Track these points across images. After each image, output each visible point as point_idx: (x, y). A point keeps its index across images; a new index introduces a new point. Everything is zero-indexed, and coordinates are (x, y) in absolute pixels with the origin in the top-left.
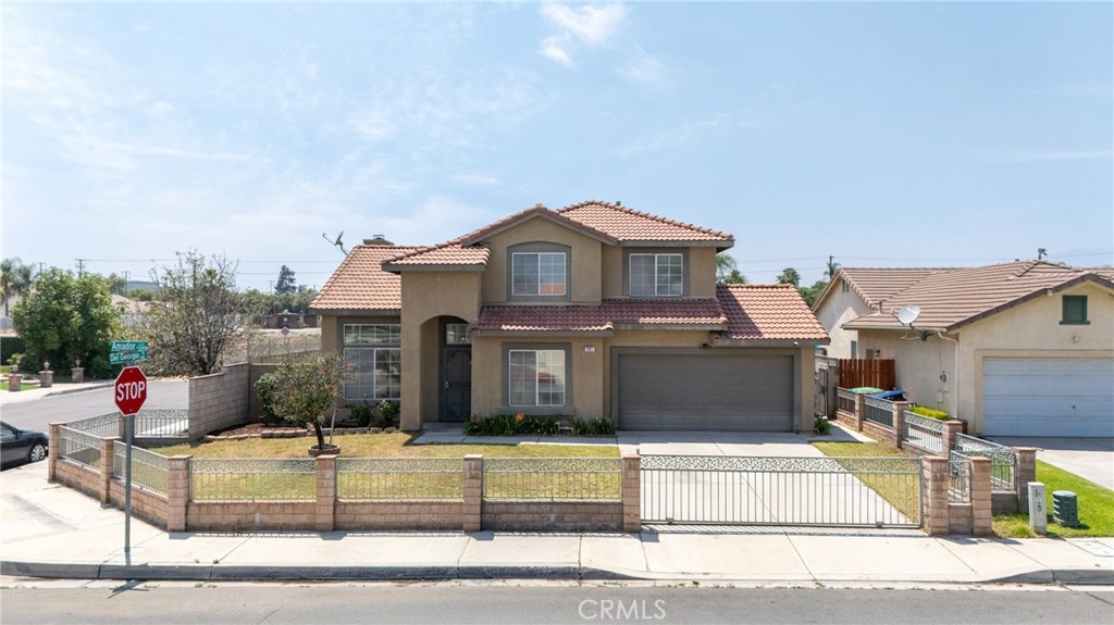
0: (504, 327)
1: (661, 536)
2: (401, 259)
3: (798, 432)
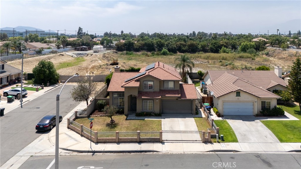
0: (142, 97)
1: (165, 143)
2: (124, 85)
3: (193, 114)
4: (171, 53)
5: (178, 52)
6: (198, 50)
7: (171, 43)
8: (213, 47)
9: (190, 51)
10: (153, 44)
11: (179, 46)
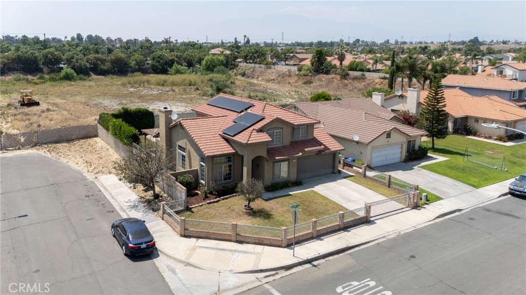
0: (277, 158)
1: (375, 221)
3: (335, 173)
4: (81, 76)
5: (91, 73)
6: (130, 69)
7: (75, 56)
8: (157, 64)
9: (115, 71)
10: (35, 57)
11: (94, 62)
